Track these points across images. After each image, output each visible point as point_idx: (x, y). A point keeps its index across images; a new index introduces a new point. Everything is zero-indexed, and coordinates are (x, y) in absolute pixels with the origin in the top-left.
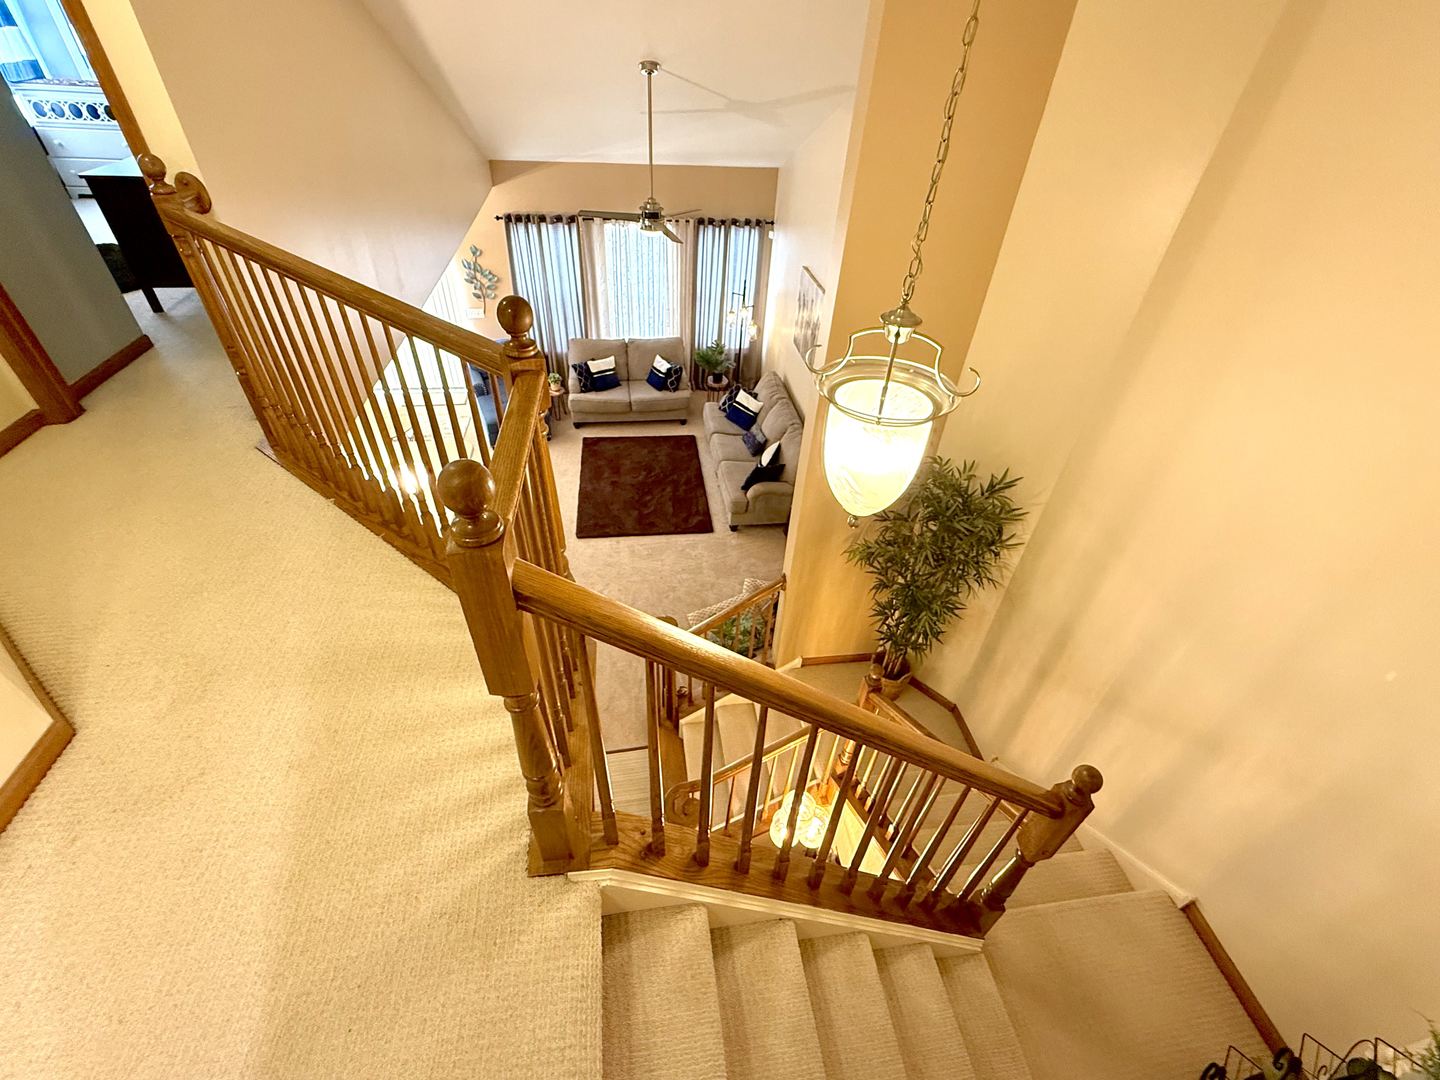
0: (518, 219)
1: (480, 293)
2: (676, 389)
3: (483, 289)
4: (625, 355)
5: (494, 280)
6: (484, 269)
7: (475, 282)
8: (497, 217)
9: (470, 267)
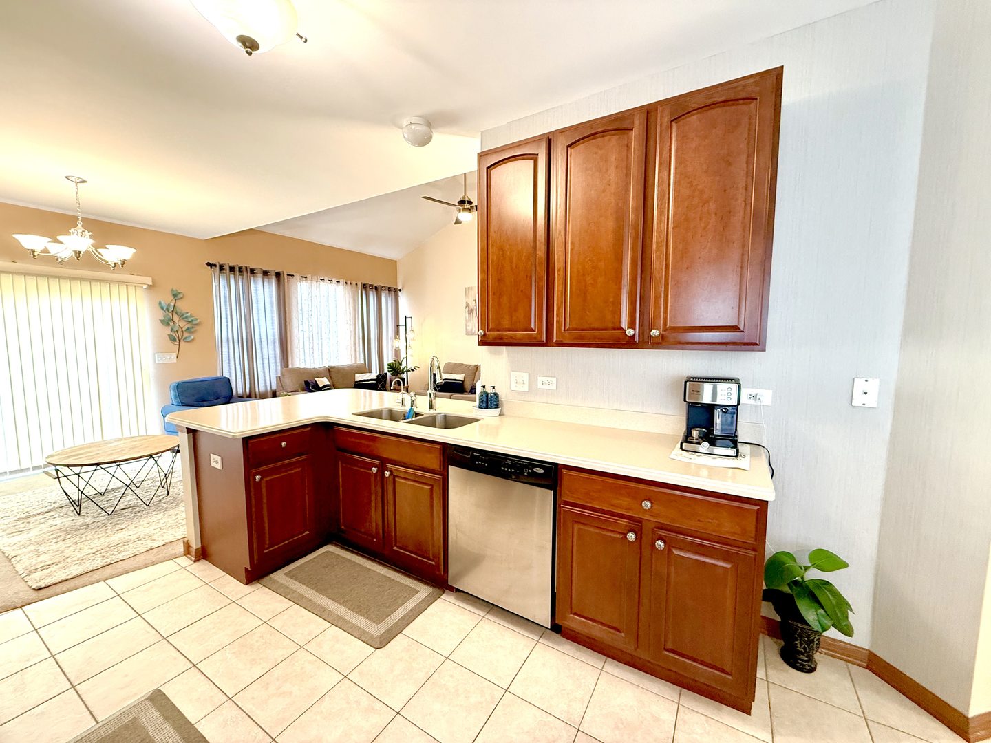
1: (175, 336)
3: (179, 333)
4: (330, 378)
5: (195, 322)
6: (184, 312)
7: (171, 324)
8: (209, 264)
9: (168, 310)
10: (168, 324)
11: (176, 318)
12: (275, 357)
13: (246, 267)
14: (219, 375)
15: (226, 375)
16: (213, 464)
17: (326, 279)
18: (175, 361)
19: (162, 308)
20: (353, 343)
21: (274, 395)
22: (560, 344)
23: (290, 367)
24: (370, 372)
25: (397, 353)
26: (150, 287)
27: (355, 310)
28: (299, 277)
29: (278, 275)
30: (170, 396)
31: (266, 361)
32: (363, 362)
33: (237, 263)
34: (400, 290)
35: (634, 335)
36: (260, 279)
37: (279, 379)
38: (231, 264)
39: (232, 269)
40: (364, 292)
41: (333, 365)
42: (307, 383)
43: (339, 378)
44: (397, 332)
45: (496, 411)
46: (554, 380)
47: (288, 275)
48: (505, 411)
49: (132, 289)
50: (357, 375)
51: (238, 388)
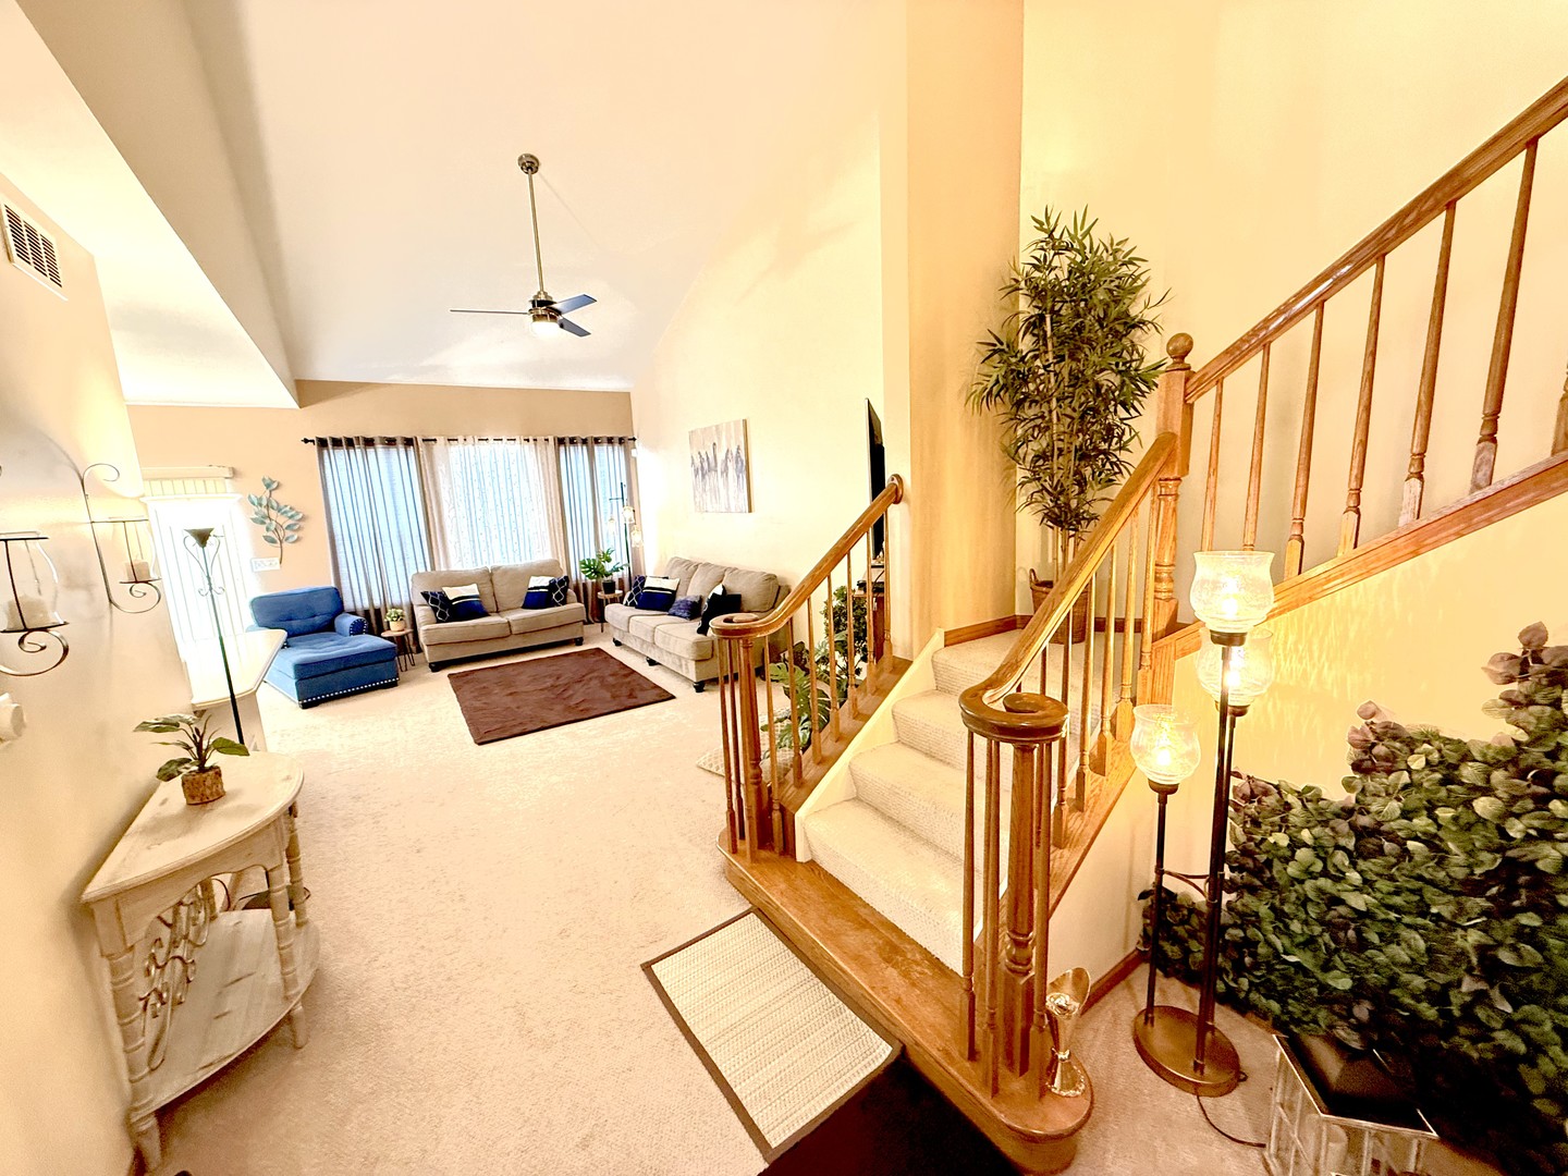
0: (337, 443)
1: (274, 536)
2: (564, 603)
3: (279, 532)
4: (490, 583)
5: (299, 516)
6: (282, 505)
7: (267, 521)
8: (304, 440)
9: (261, 505)
10: (263, 523)
13: (358, 438)
18: (278, 567)
19: (253, 504)
26: (232, 479)
28: (445, 441)
29: (408, 442)
33: (342, 433)
34: (635, 439)
38: (334, 436)
39: (339, 443)
40: (563, 450)
41: (497, 565)
43: (505, 584)
47: (425, 441)
49: (210, 485)
50: (532, 578)
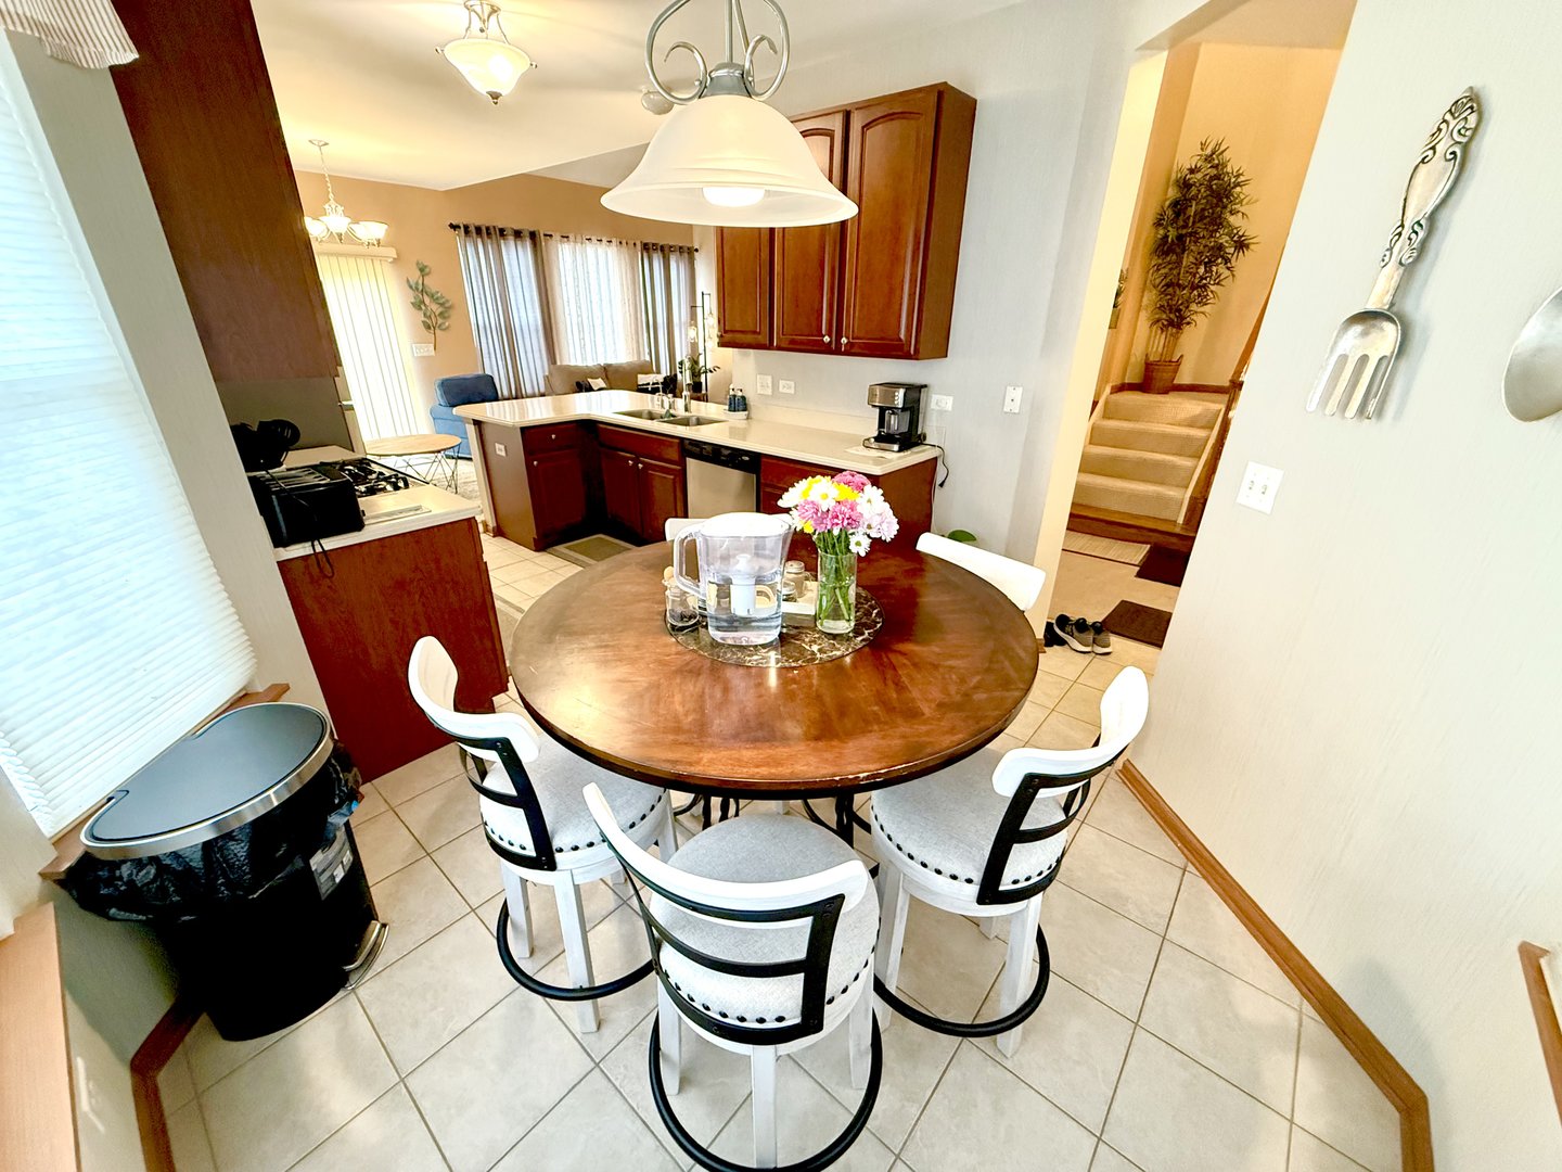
1: (429, 323)
3: (433, 317)
4: (606, 378)
5: (447, 305)
6: (434, 291)
7: (423, 307)
8: (452, 226)
9: (417, 289)
10: (420, 309)
11: (427, 300)
12: (540, 351)
13: (494, 227)
14: (480, 372)
15: (488, 372)
16: (498, 452)
17: (593, 238)
18: (433, 353)
19: (411, 287)
20: (633, 332)
21: (543, 395)
22: (779, 348)
23: (558, 363)
24: (659, 372)
25: (694, 346)
26: (395, 261)
27: (634, 283)
28: (559, 238)
29: (533, 235)
30: (437, 397)
31: (530, 355)
32: (648, 358)
33: (483, 222)
34: (697, 250)
35: (831, 342)
36: (511, 242)
37: (547, 379)
38: (477, 224)
39: (478, 230)
40: (645, 254)
41: (610, 363)
42: (578, 384)
43: (617, 378)
44: (693, 316)
45: (743, 414)
46: (792, 384)
47: (545, 235)
48: (752, 415)
49: (377, 263)
50: (640, 376)
51: (503, 387)
